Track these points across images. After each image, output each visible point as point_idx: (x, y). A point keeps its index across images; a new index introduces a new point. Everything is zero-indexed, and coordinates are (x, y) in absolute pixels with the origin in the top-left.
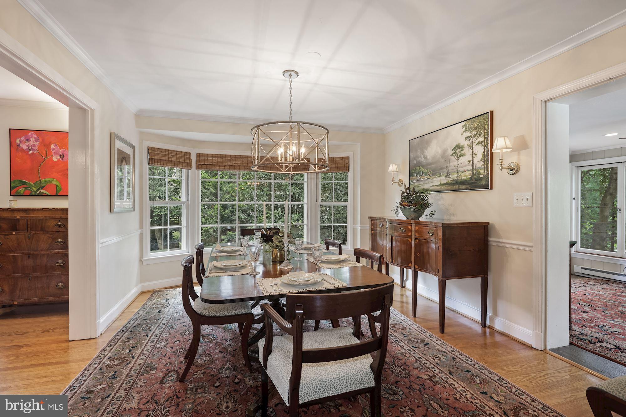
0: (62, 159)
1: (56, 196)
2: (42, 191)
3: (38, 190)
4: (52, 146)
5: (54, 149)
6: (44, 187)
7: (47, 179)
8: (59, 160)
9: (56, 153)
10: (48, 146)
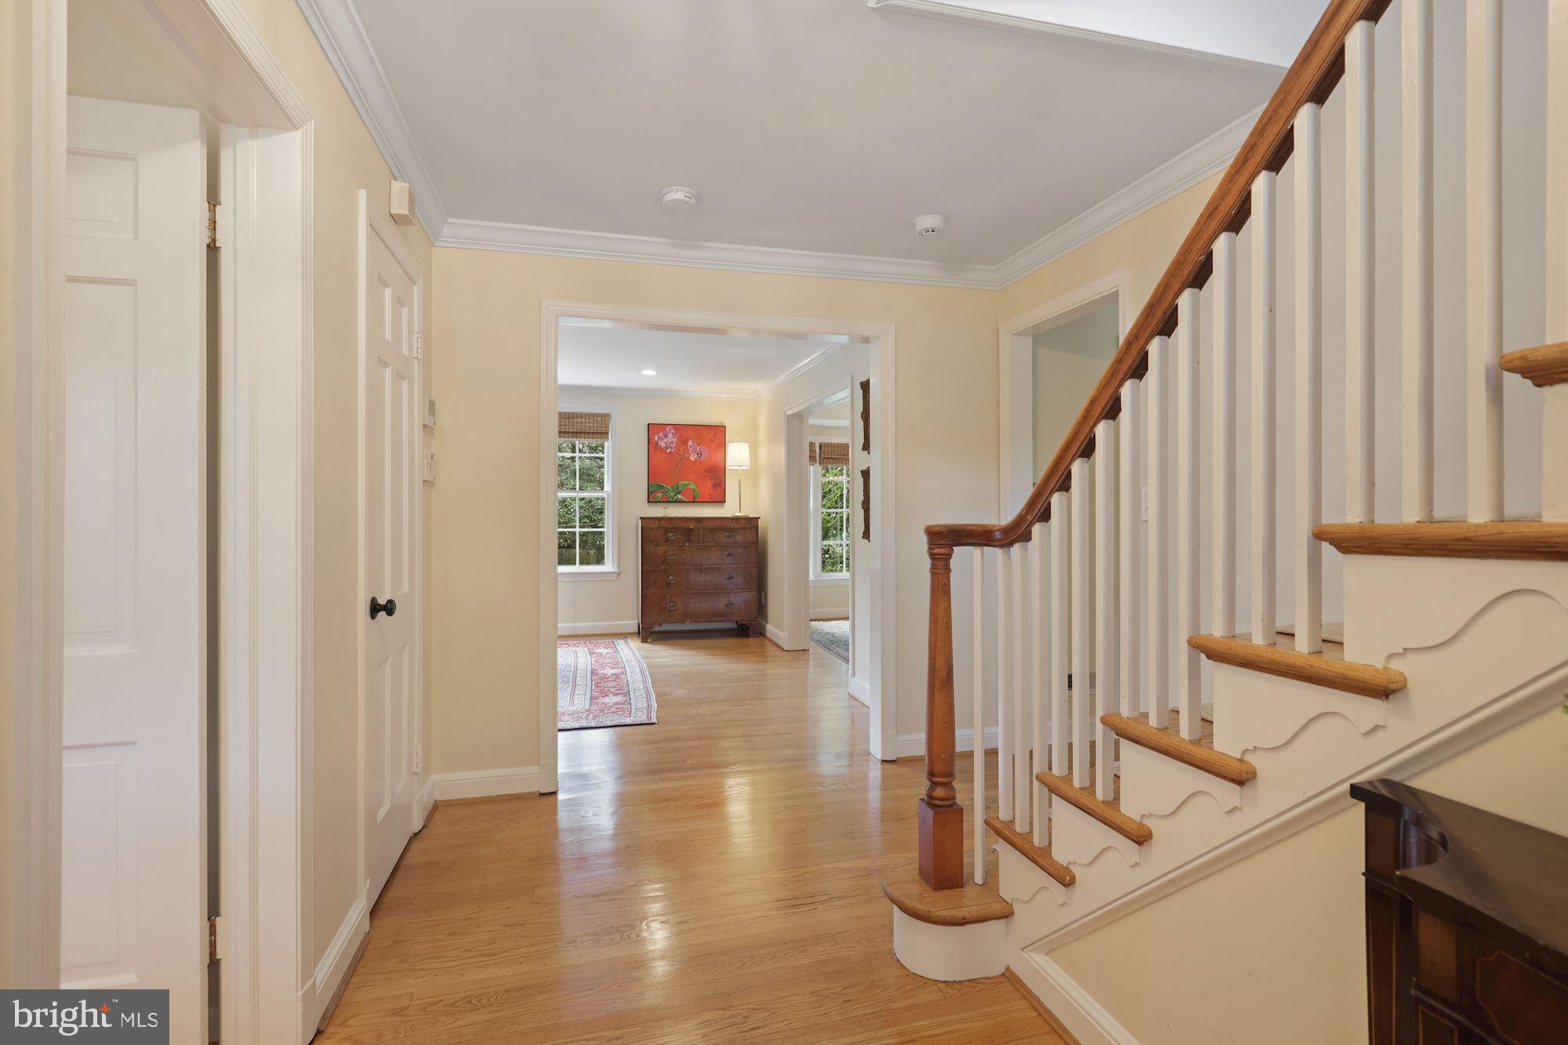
0: (700, 458)
1: (694, 502)
2: (679, 496)
3: (675, 495)
4: (690, 443)
5: (691, 446)
6: (681, 491)
7: (685, 483)
8: (696, 459)
9: (694, 451)
10: (685, 443)
